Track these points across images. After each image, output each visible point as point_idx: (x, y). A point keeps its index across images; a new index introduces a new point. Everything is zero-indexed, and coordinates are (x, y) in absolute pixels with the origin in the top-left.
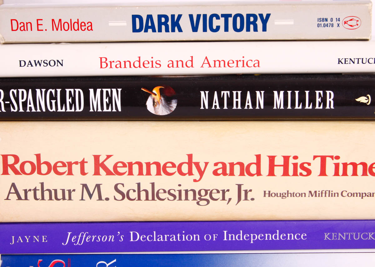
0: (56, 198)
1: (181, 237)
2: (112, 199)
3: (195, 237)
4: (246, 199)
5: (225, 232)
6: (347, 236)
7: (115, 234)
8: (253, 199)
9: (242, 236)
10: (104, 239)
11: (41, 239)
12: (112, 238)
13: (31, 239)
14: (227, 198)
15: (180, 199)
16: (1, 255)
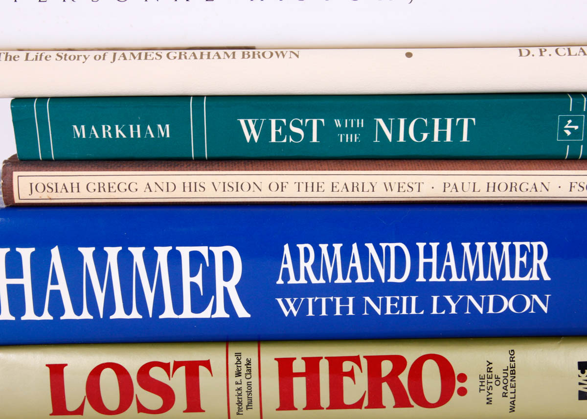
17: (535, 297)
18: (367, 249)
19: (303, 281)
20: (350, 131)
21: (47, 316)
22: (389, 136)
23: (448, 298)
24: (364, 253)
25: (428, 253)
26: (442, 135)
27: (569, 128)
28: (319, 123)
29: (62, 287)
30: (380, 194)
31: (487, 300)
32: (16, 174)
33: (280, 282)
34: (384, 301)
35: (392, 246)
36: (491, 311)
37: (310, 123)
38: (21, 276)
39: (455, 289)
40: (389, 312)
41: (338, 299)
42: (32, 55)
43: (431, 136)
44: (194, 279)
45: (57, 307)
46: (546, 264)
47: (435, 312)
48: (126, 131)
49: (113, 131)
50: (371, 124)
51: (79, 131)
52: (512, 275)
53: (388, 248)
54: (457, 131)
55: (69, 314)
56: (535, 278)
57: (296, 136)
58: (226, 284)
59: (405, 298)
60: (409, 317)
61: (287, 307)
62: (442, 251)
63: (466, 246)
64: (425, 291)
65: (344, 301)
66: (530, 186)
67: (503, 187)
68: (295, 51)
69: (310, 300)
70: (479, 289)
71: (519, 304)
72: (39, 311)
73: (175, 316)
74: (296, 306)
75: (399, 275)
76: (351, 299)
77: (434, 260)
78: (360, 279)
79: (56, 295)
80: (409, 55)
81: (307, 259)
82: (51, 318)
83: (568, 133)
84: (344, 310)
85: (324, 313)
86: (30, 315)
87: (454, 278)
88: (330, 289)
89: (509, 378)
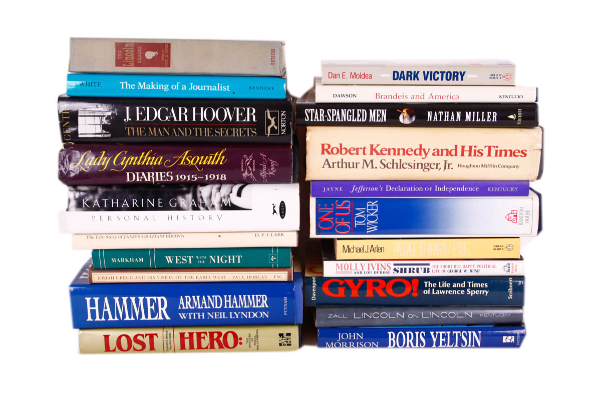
0: (349, 167)
1: (413, 189)
2: (378, 167)
3: (420, 189)
4: (449, 168)
5: (436, 186)
6: (500, 189)
7: (378, 187)
8: (452, 168)
9: (444, 189)
10: (373, 189)
11: (339, 189)
12: (376, 189)
13: (334, 189)
14: (439, 168)
15: (414, 168)
16: (316, 199)
17: (264, 312)
18: (208, 298)
19: (187, 308)
20: (202, 260)
21: (103, 319)
22: (214, 261)
23: (235, 313)
24: (207, 298)
25: (228, 299)
26: (232, 261)
27: (273, 258)
28: (191, 257)
29: (108, 310)
30: (212, 279)
31: (248, 314)
32: (93, 274)
33: (180, 308)
34: (214, 314)
35: (216, 296)
36: (250, 317)
37: (189, 257)
38: (95, 306)
39: (237, 310)
40: (216, 317)
41: (199, 314)
42: (99, 236)
43: (228, 261)
44: (151, 307)
45: (107, 316)
46: (266, 302)
47: (231, 317)
48: (129, 260)
49: (125, 260)
50: (208, 258)
51: (114, 260)
52: (256, 306)
53: (214, 297)
54: (236, 259)
55: (111, 319)
56: (263, 306)
57: (184, 261)
58: (162, 309)
59: (221, 313)
60: (223, 319)
61: (182, 316)
62: (232, 298)
63: (240, 296)
64: (227, 311)
65: (201, 314)
66: (261, 277)
67: (252, 277)
68: (183, 234)
69: (190, 314)
70: (245, 310)
71: (259, 315)
72: (101, 318)
73: (146, 319)
74: (185, 316)
75: (218, 306)
76: (203, 313)
77: (230, 301)
78: (206, 307)
79: (106, 313)
80: (220, 236)
81: (188, 301)
82: (105, 320)
83: (273, 260)
84: (201, 317)
85: (195, 318)
86: (98, 319)
87: (237, 307)
88: (196, 310)
89: (256, 339)
